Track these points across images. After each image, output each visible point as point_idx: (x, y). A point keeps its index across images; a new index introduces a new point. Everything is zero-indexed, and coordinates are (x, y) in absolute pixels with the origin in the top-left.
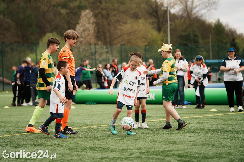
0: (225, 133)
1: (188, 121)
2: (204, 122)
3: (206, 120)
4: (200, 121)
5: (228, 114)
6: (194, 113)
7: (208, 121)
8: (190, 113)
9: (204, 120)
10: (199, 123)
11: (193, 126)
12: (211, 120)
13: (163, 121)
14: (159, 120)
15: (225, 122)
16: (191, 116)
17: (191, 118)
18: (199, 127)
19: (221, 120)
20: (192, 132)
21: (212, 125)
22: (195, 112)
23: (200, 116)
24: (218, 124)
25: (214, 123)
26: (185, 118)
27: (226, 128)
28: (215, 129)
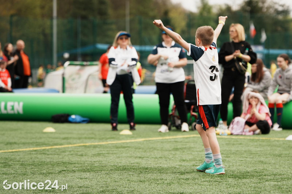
0: (141, 172)
1: (80, 151)
2: (108, 153)
3: (112, 150)
4: (101, 151)
5: (150, 140)
6: (92, 138)
7: (115, 152)
8: (86, 138)
9: (108, 149)
10: (99, 155)
11: (87, 159)
12: (120, 149)
13: (35, 151)
14: (28, 149)
15: (143, 154)
16: (86, 143)
17: (85, 146)
18: (97, 163)
19: (137, 150)
20: (84, 171)
21: (121, 158)
22: (93, 136)
23: (103, 142)
24: (131, 157)
25: (124, 155)
26: (75, 145)
27: (144, 163)
28: (125, 166)
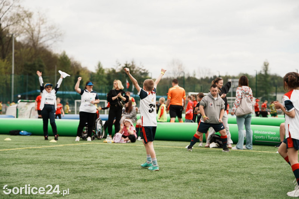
0: (61, 164)
1: (26, 152)
2: (42, 153)
3: (45, 151)
4: (38, 152)
5: (67, 146)
6: (33, 144)
7: (46, 152)
8: (29, 144)
9: (42, 151)
10: (37, 154)
11: (30, 157)
12: (49, 151)
15: (63, 153)
16: (29, 147)
17: (29, 149)
18: (36, 159)
19: (59, 151)
20: (28, 164)
21: (49, 156)
22: (34, 143)
23: (39, 146)
24: (55, 155)
25: (51, 154)
26: (23, 148)
27: (63, 159)
28: (52, 161)
